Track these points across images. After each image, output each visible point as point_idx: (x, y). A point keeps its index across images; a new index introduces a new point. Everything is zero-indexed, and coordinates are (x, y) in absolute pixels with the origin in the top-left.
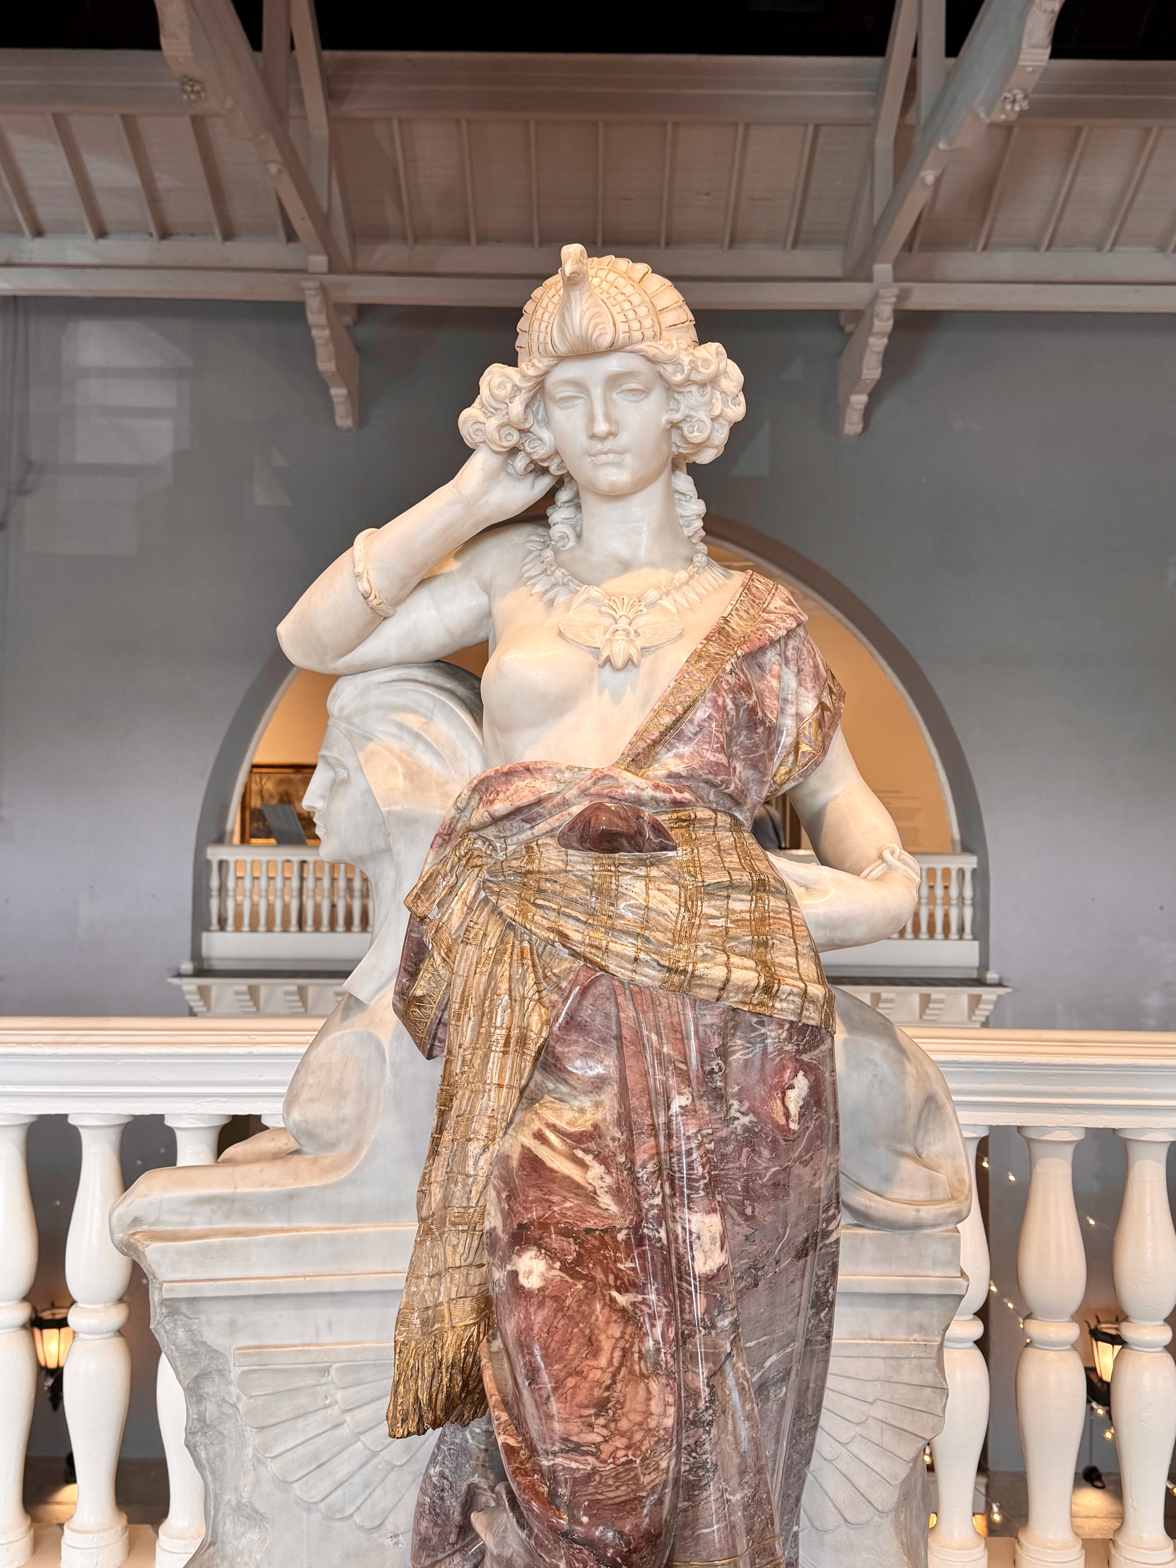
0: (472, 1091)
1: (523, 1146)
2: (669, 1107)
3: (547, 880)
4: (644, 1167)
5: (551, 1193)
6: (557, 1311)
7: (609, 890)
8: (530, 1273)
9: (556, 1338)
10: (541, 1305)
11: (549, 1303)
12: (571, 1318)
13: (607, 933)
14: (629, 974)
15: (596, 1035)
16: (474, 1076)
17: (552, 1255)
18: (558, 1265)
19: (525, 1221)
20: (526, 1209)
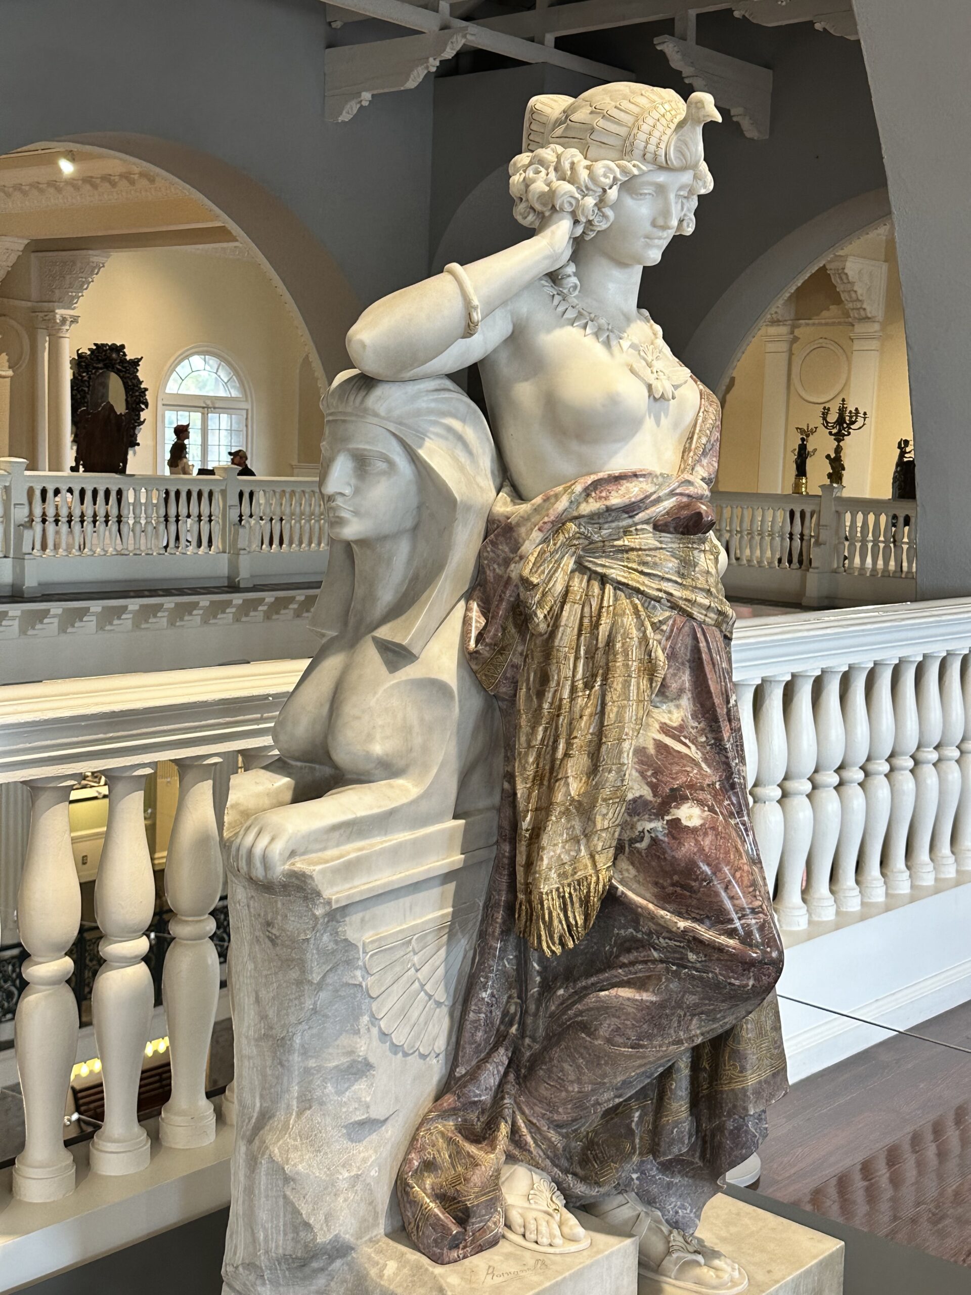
0: (619, 707)
1: (654, 739)
2: (728, 702)
3: (647, 555)
4: (729, 741)
5: (685, 766)
6: (716, 836)
7: (690, 560)
8: (690, 818)
9: (722, 851)
10: (706, 834)
11: (710, 832)
12: (724, 838)
13: (693, 591)
14: (703, 617)
15: (680, 660)
16: (619, 697)
17: (701, 803)
18: (706, 809)
19: (676, 786)
20: (673, 778)
